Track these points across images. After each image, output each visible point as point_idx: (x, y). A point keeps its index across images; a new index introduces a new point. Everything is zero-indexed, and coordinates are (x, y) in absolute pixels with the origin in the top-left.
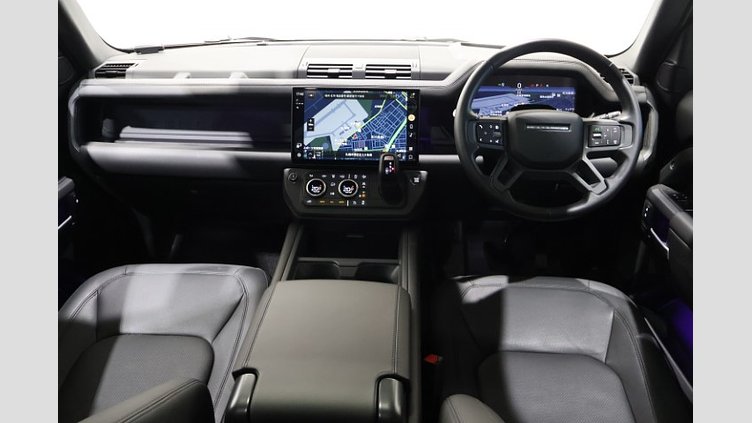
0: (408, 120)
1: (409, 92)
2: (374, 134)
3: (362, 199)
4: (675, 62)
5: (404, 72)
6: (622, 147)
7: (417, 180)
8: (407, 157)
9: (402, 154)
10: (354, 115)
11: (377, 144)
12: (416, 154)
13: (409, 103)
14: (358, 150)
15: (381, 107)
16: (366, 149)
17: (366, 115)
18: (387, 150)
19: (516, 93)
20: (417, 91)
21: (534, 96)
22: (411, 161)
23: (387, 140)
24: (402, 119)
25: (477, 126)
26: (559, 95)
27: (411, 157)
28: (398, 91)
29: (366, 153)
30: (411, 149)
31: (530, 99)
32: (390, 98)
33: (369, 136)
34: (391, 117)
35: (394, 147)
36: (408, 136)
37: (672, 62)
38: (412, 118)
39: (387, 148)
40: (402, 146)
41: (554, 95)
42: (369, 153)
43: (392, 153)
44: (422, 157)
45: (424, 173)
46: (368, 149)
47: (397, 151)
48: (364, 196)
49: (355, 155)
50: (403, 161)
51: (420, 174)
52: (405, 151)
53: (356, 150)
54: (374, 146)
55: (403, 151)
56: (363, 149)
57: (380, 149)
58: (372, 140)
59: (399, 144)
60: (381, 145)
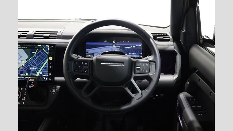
0: (49, 60)
1: (50, 45)
2: (31, 67)
3: (23, 101)
4: (185, 31)
5: (54, 35)
6: (150, 74)
7: (54, 91)
8: (48, 79)
9: (45, 77)
10: (21, 57)
11: (33, 72)
12: (53, 77)
13: (50, 51)
14: (23, 75)
15: (35, 53)
16: (27, 74)
17: (27, 57)
18: (38, 75)
19: (112, 45)
20: (54, 45)
21: (122, 47)
22: (50, 81)
23: (38, 70)
24: (46, 59)
25: (75, 63)
26: (134, 47)
27: (50, 79)
28: (44, 45)
29: (27, 76)
30: (50, 74)
31: (120, 49)
32: (40, 48)
33: (28, 68)
34: (40, 58)
35: (41, 73)
36: (49, 67)
37: (183, 31)
38: (51, 58)
39: (38, 74)
40: (45, 73)
41: (132, 46)
42: (29, 76)
43: (40, 76)
44: (56, 78)
45: (58, 87)
46: (28, 74)
47: (43, 75)
48: (24, 99)
49: (21, 77)
50: (46, 81)
51: (56, 87)
52: (47, 75)
53: (21, 75)
54: (31, 73)
55: (46, 75)
56: (25, 74)
57: (34, 75)
58: (30, 70)
59: (44, 72)
60: (35, 73)
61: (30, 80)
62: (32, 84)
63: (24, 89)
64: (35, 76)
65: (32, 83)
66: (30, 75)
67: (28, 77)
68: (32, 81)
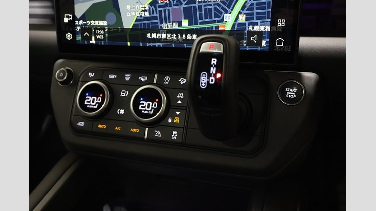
3: (174, 126)
7: (292, 93)
8: (271, 44)
9: (260, 34)
11: (208, 14)
12: (292, 34)
14: (170, 26)
16: (186, 24)
18: (228, 27)
22: (281, 51)
23: (229, 5)
29: (187, 32)
30: (281, 23)
35: (243, 19)
39: (229, 22)
40: (260, 17)
42: (192, 32)
43: (238, 32)
44: (306, 43)
45: (309, 78)
46: (190, 24)
47: (251, 28)
48: (177, 120)
49: (164, 36)
50: (262, 51)
51: (300, 78)
52: (268, 29)
53: (165, 26)
54: (201, 18)
55: (263, 29)
56: (180, 24)
57: (214, 25)
58: (197, 5)
59: (255, 12)
60: (216, 16)
61: (205, 48)
62: (213, 70)
63: (175, 81)
64: (218, 31)
65: (214, 61)
66: (199, 26)
67: (189, 37)
68: (211, 55)
